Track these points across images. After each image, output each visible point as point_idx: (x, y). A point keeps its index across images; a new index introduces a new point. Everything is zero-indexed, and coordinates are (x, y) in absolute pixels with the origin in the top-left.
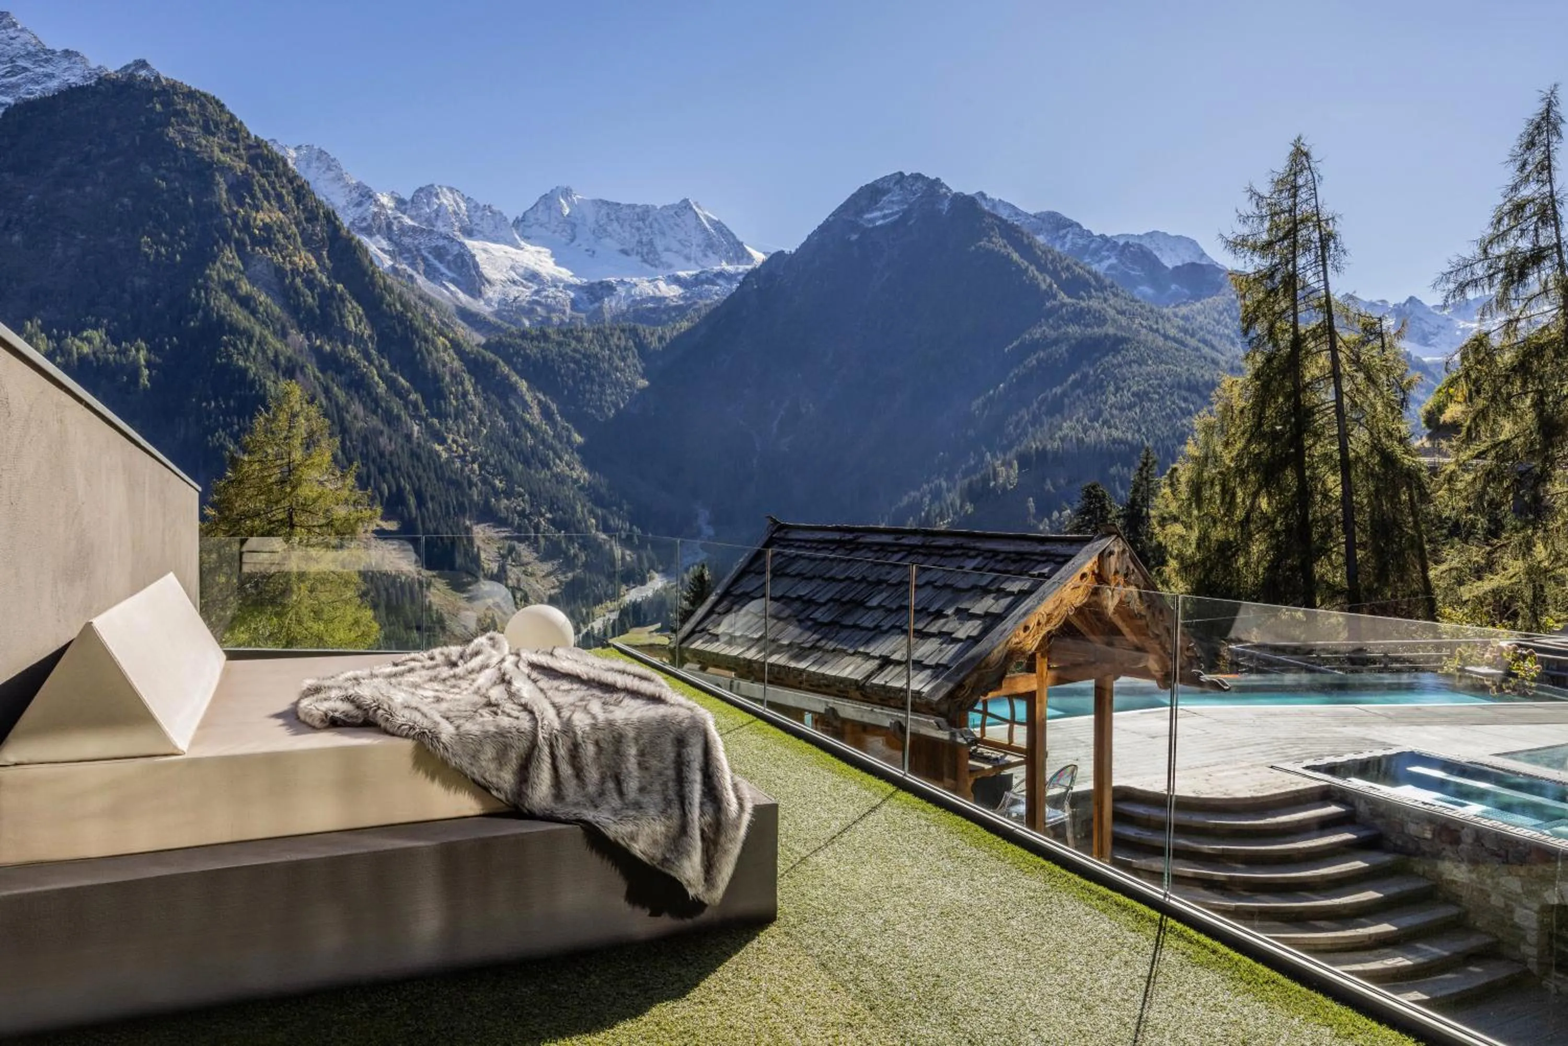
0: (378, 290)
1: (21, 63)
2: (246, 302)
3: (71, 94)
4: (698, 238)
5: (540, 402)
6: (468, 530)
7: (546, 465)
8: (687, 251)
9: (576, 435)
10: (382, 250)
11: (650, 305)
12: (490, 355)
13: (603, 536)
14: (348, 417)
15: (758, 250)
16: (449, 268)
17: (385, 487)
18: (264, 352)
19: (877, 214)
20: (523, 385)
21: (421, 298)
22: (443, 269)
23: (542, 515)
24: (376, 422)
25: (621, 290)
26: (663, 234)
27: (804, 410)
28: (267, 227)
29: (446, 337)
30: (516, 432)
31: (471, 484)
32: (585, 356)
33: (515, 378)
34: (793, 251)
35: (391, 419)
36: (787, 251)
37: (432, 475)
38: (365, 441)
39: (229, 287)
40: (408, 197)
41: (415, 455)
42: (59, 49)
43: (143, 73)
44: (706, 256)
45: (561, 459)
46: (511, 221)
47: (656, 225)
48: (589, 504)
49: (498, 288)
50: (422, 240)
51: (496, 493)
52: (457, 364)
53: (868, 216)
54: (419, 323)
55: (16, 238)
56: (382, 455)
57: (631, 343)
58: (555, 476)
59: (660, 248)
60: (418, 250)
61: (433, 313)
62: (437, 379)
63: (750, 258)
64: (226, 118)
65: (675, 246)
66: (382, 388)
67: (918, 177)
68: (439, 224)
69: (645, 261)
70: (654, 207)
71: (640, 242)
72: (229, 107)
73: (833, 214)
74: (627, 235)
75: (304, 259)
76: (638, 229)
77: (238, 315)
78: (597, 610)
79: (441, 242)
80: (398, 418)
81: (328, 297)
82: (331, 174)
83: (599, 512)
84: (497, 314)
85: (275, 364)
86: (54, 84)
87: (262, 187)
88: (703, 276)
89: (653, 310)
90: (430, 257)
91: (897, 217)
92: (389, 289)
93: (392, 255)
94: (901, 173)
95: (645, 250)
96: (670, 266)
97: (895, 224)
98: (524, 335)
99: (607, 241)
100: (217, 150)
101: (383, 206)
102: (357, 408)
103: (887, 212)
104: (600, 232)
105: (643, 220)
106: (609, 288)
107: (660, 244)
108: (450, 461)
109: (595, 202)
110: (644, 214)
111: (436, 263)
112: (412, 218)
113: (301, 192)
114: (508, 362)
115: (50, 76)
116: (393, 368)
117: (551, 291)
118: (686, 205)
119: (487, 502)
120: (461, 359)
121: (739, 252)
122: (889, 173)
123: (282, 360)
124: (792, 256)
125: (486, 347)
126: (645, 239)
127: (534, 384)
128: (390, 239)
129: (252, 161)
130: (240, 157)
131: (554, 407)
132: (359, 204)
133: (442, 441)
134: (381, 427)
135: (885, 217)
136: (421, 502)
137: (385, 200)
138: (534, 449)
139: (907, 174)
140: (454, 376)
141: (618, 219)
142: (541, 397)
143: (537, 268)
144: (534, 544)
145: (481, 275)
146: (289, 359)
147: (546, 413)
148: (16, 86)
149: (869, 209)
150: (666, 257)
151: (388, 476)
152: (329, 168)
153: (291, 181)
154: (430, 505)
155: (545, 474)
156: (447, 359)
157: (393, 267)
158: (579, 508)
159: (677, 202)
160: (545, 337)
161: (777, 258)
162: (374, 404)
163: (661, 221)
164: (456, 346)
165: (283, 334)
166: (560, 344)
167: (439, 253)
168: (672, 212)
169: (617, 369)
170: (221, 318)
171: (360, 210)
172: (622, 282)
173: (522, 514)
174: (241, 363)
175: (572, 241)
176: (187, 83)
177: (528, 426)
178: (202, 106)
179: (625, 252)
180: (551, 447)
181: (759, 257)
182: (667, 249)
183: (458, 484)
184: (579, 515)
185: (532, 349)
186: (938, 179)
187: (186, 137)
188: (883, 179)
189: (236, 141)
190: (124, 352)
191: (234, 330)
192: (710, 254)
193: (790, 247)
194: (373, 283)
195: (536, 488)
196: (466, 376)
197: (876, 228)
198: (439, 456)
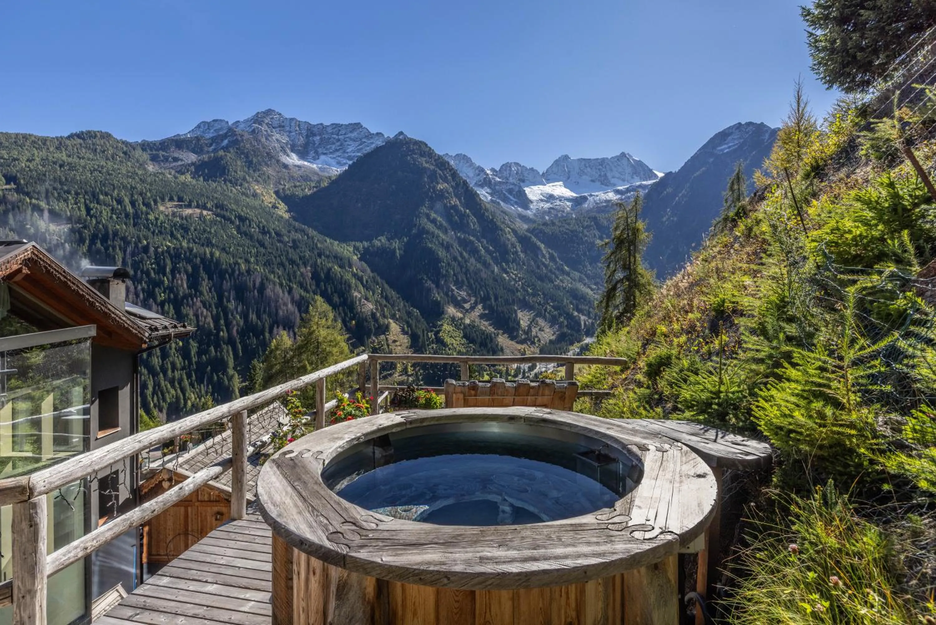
0: (482, 211)
1: (364, 140)
2: (434, 221)
3: (378, 149)
4: (629, 170)
5: (549, 253)
6: (515, 312)
7: (552, 281)
8: (622, 177)
9: (566, 267)
10: (487, 193)
11: (604, 204)
12: (529, 235)
13: (576, 314)
14: (469, 264)
15: (660, 172)
16: (514, 197)
17: (482, 293)
18: (438, 240)
19: (726, 146)
20: (542, 246)
21: (502, 212)
22: (511, 198)
23: (548, 304)
24: (479, 266)
25: (591, 199)
26: (611, 170)
27: (681, 250)
28: (441, 190)
29: (509, 227)
30: (538, 267)
31: (518, 290)
32: (572, 231)
33: (539, 243)
34: (677, 170)
35: (486, 265)
36: (673, 171)
37: (502, 287)
38: (476, 274)
39: (428, 216)
40: (498, 169)
41: (495, 280)
42: (375, 132)
43: (401, 137)
44: (633, 178)
45: (558, 278)
46: (541, 173)
47: (607, 167)
48: (571, 298)
49: (535, 204)
50: (504, 186)
51: (528, 294)
52: (514, 239)
53: (719, 148)
54: (499, 223)
55: (359, 205)
56: (482, 280)
57: (593, 223)
58: (555, 286)
59: (610, 177)
60: (502, 191)
61: (507, 218)
62: (505, 246)
63: (656, 176)
64: (428, 149)
65: (617, 175)
66: (483, 251)
67: (750, 124)
68: (511, 178)
69: (602, 184)
70: (607, 158)
71: (600, 175)
72: (429, 145)
73: (700, 150)
74: (594, 173)
75: (454, 201)
76: (599, 169)
77: (430, 227)
78: (571, 348)
79: (511, 187)
80: (489, 264)
81: (462, 216)
82: (468, 164)
83: (574, 302)
84: (535, 215)
85: (442, 244)
86: (373, 146)
87: (440, 175)
88: (631, 188)
89: (606, 207)
90: (507, 194)
91: (736, 146)
92: (486, 210)
93: (491, 194)
94: (740, 124)
95: (603, 178)
96: (615, 185)
97: (735, 151)
98: (545, 224)
99: (584, 177)
100: (424, 163)
101: (488, 175)
102: (472, 260)
103: (730, 144)
104: (581, 173)
105: (602, 165)
106: (585, 199)
107: (609, 175)
108: (510, 281)
109: (579, 160)
110: (602, 162)
111: (509, 196)
112: (499, 178)
113: (454, 174)
114: (536, 236)
115: (372, 143)
116: (487, 243)
117: (558, 203)
118: (623, 155)
119: (524, 298)
120: (516, 237)
121: (650, 174)
122: (732, 124)
123: (445, 243)
124: (677, 174)
125: (528, 230)
126: (602, 173)
127: (548, 245)
128: (490, 188)
129: (437, 165)
130: (432, 164)
131: (556, 255)
132: (479, 175)
133: (507, 273)
134: (481, 268)
135: (729, 147)
136: (496, 299)
137: (488, 172)
138: (546, 274)
139: (743, 123)
140: (512, 244)
141: (590, 166)
142: (551, 251)
143: (552, 193)
144: (544, 318)
145: (527, 198)
146: (448, 242)
147: (552, 258)
148: (361, 149)
149: (720, 145)
150: (613, 181)
151: (484, 288)
152: (467, 162)
153: (450, 171)
154: (500, 300)
155: (550, 285)
156: (510, 237)
157: (491, 200)
158: (565, 301)
159: (618, 154)
160: (553, 224)
161: (668, 175)
162: (479, 259)
163: (611, 164)
164: (514, 231)
165: (446, 232)
166: (559, 227)
167: (510, 191)
168: (616, 159)
169: (586, 236)
170: (424, 228)
171: (479, 177)
172: (591, 195)
173: (539, 304)
174: (430, 245)
175: (568, 178)
176: (415, 138)
177: (543, 264)
178: (420, 146)
179: (593, 181)
180: (554, 273)
181: (660, 175)
182: (613, 177)
183: (513, 291)
184: (565, 303)
185: (547, 230)
186: (762, 123)
187: (414, 160)
188: (729, 128)
189: (431, 158)
190: (391, 244)
191: (428, 232)
192: (635, 176)
193: (675, 169)
194: (481, 208)
195: (546, 292)
196: (518, 244)
197: (724, 154)
198: (505, 279)
